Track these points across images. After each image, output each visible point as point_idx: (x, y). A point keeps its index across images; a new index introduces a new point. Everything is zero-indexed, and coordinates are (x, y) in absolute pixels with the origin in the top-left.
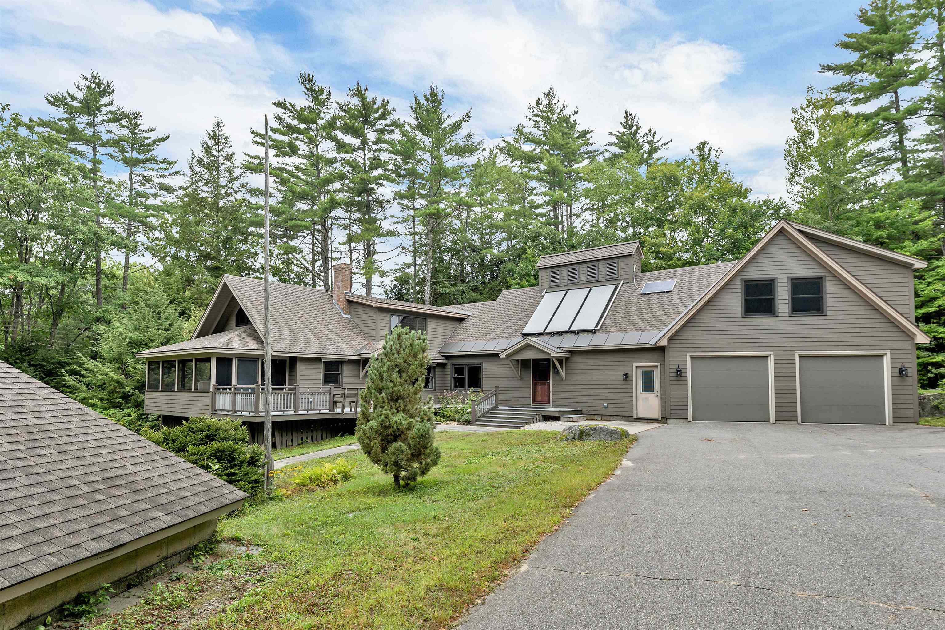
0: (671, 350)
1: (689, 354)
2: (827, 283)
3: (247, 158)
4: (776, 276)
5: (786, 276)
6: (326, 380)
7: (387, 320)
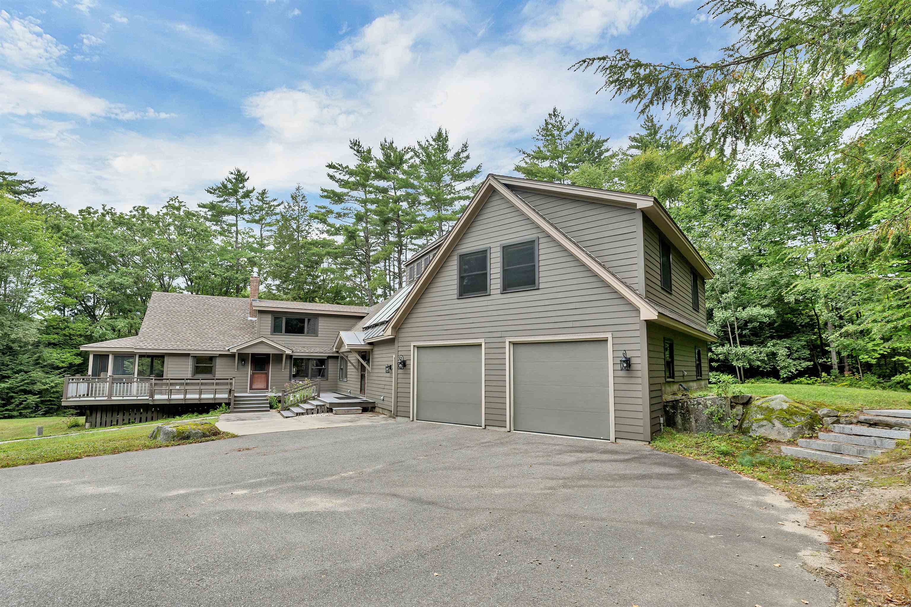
0: (400, 340)
1: (413, 344)
2: (541, 246)
3: (317, 209)
4: (488, 245)
5: (498, 244)
6: (198, 370)
7: (268, 321)
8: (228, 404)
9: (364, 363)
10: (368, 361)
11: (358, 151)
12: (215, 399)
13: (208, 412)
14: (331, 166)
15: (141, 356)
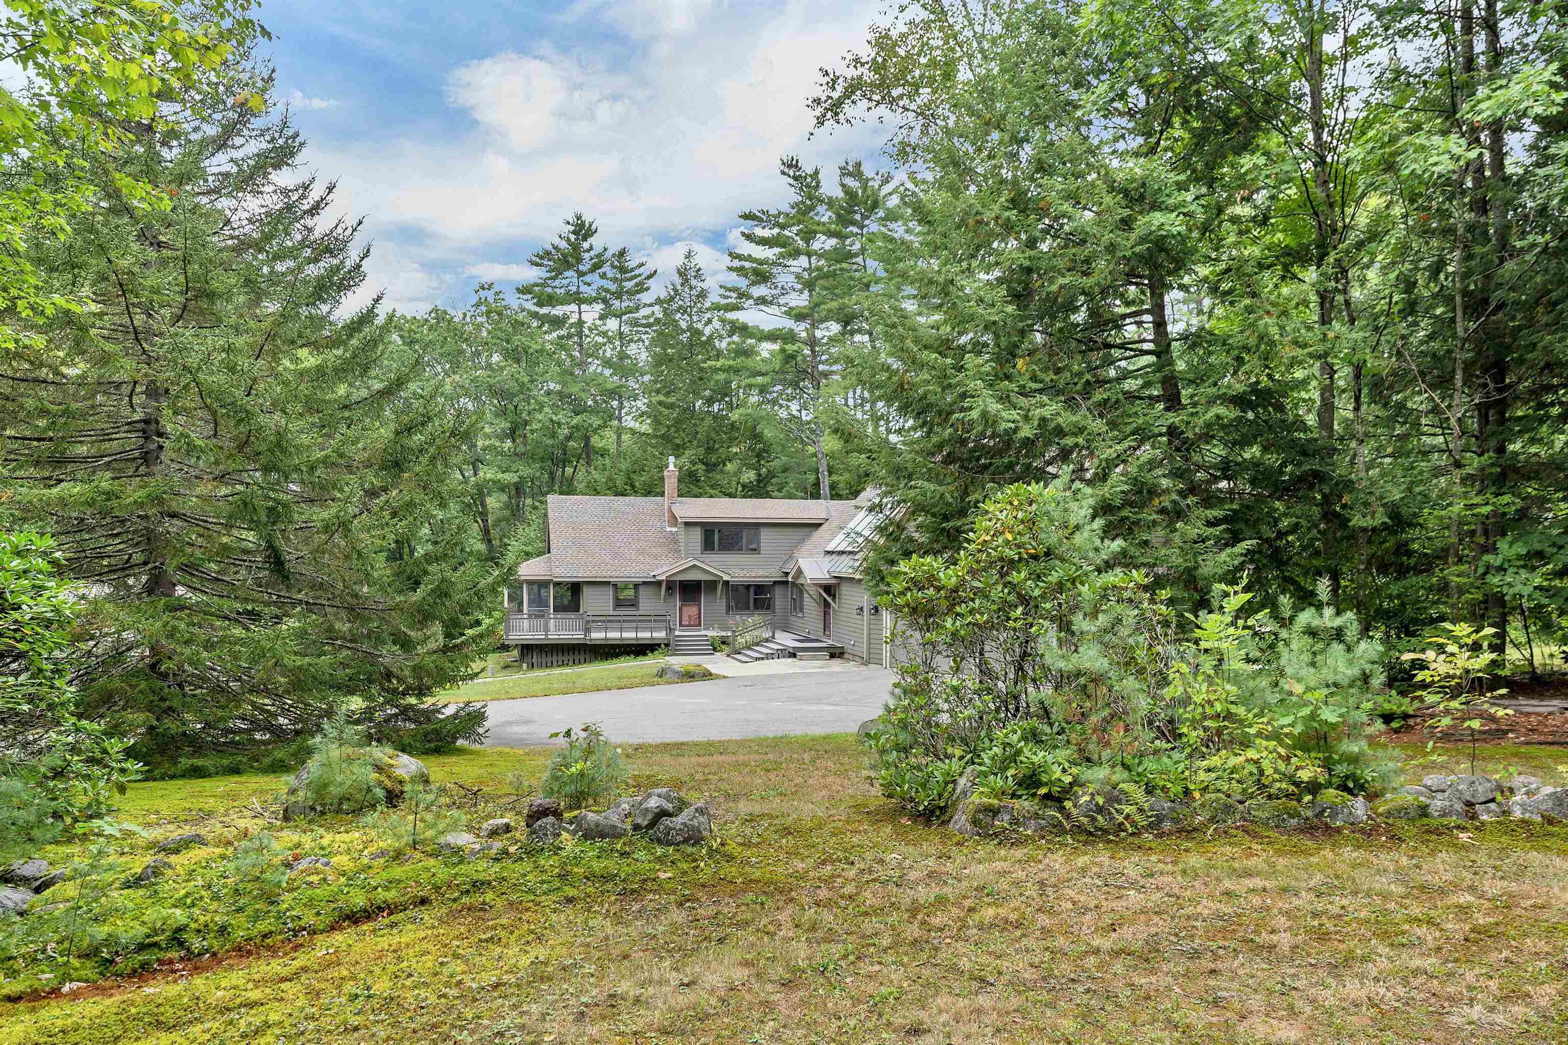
6: (619, 603)
7: (697, 535)
8: (667, 645)
9: (829, 599)
10: (834, 597)
11: (795, 178)
12: (652, 638)
13: (645, 654)
14: (747, 217)
15: (557, 584)
